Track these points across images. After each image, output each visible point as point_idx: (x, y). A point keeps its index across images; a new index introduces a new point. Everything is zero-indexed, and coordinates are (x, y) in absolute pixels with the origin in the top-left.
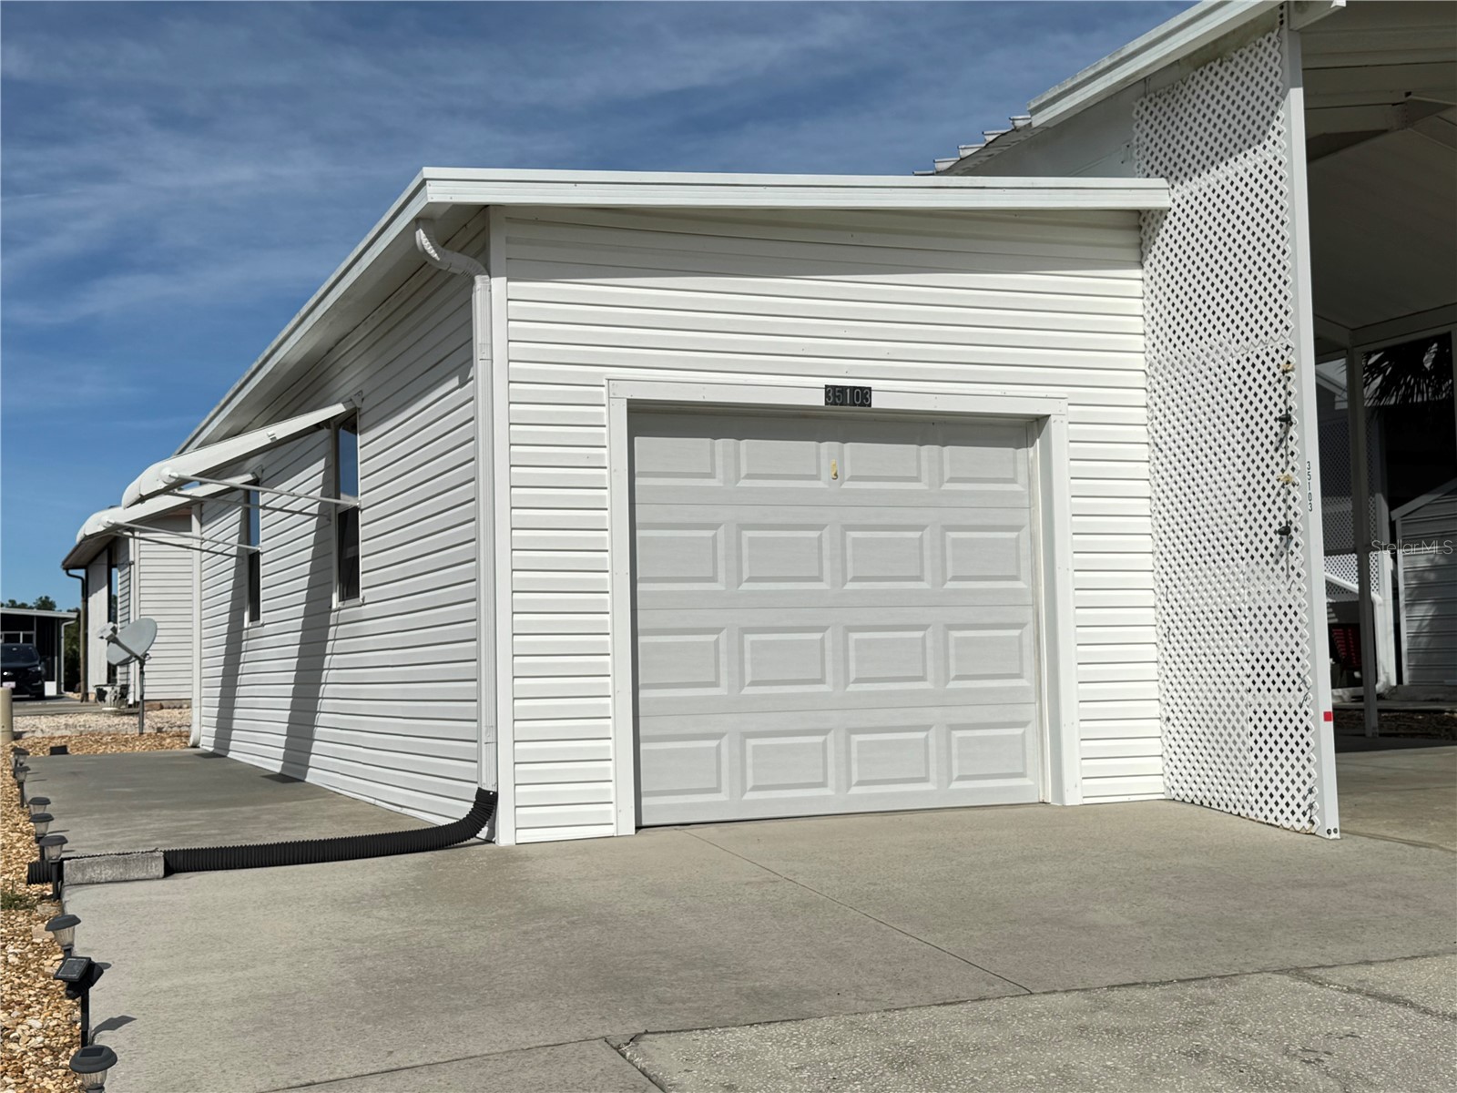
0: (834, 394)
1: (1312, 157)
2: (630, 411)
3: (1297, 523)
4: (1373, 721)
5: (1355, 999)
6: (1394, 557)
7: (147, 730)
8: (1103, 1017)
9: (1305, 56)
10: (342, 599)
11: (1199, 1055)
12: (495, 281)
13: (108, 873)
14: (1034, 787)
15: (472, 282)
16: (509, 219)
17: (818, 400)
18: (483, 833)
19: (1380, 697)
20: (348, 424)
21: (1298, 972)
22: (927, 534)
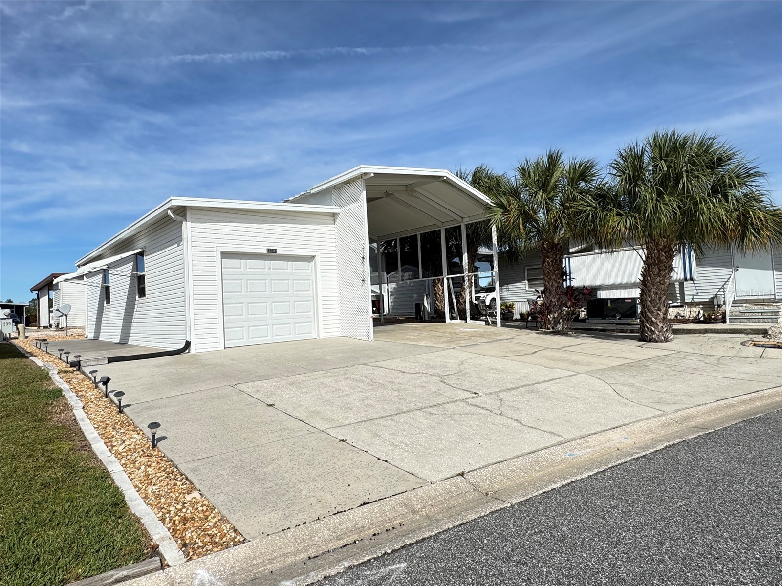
0: (269, 250)
1: (367, 202)
2: (221, 253)
3: (365, 279)
4: (382, 320)
5: (374, 368)
6: (388, 285)
7: (68, 335)
8: (329, 374)
9: (366, 183)
10: (139, 298)
11: (347, 378)
12: (188, 223)
13: (93, 363)
14: (313, 335)
15: (182, 223)
16: (191, 209)
17: (265, 252)
18: (187, 351)
19: (384, 316)
20: (142, 254)
21: (365, 364)
22: (289, 281)
